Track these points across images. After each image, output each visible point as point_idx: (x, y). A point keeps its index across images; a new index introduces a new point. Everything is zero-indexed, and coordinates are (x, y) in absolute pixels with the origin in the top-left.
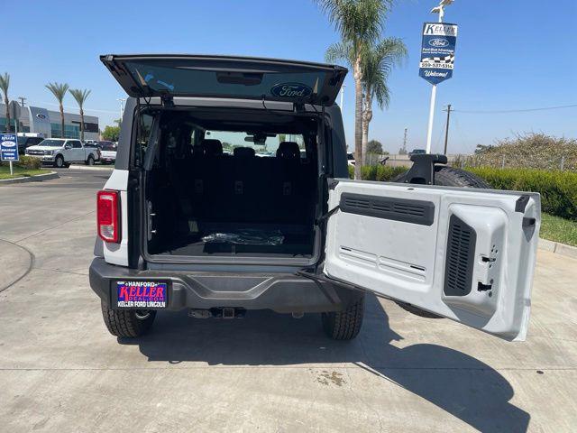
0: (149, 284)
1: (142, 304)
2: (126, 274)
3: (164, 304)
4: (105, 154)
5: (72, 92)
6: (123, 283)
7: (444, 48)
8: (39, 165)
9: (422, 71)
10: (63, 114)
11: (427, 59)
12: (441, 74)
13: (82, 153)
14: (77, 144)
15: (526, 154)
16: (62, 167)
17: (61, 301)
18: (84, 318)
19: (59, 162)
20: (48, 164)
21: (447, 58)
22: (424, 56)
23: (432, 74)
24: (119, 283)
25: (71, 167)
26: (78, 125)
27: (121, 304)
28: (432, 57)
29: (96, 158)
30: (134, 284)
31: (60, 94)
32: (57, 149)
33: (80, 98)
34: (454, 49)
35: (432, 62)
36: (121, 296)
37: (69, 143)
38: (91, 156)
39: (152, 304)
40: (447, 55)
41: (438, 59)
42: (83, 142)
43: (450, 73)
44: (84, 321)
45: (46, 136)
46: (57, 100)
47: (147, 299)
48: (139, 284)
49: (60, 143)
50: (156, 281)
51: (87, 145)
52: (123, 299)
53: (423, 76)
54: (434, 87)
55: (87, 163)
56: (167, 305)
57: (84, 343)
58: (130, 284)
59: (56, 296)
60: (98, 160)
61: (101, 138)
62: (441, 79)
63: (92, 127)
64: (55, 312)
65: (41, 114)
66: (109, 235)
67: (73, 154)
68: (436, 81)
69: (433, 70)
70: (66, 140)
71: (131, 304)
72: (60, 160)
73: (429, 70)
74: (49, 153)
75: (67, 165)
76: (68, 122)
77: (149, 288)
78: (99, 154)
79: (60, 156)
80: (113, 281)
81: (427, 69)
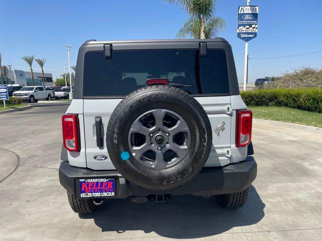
0: (102, 180)
1: (97, 195)
2: (85, 174)
3: (113, 194)
4: (57, 94)
5: (37, 60)
6: (83, 180)
7: (251, 20)
8: (21, 101)
9: (239, 35)
10: (32, 73)
11: (241, 27)
12: (250, 36)
13: (44, 94)
14: (41, 89)
15: (301, 80)
16: (33, 102)
17: (38, 189)
18: (54, 201)
19: (32, 99)
20: (25, 101)
21: (253, 26)
22: (239, 26)
23: (245, 36)
24: (81, 180)
25: (39, 102)
26: (41, 79)
27: (83, 195)
28: (244, 25)
29: (52, 96)
30: (91, 181)
31: (30, 62)
32: (31, 92)
33: (41, 64)
34: (257, 20)
35: (244, 29)
36: (83, 190)
37: (37, 88)
38: (49, 95)
39: (105, 194)
40: (253, 24)
41: (248, 27)
42: (45, 87)
43: (255, 34)
44: (54, 203)
45: (24, 85)
46: (29, 65)
47: (101, 191)
48: (95, 181)
49: (32, 89)
50: (107, 178)
51: (47, 89)
52: (84, 192)
53: (240, 37)
54: (247, 44)
55: (47, 99)
56: (115, 194)
57: (56, 220)
58: (89, 180)
59: (35, 184)
60: (53, 97)
61: (54, 85)
62: (250, 38)
63: (49, 79)
64: (34, 197)
65: (20, 74)
66: (72, 146)
67: (39, 95)
68: (247, 39)
69: (245, 33)
70: (35, 87)
71: (90, 195)
72: (32, 98)
73: (243, 33)
74: (26, 95)
75: (36, 101)
76: (35, 77)
77: (102, 183)
78: (54, 94)
79: (32, 96)
80: (76, 179)
81: (241, 33)
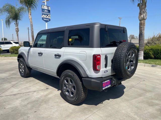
1: (107, 87)
3: (110, 86)
7: (48, 13)
11: (44, 15)
12: (48, 20)
21: (49, 16)
22: (43, 14)
24: (103, 82)
27: (103, 89)
34: (50, 13)
35: (45, 16)
36: (103, 86)
43: (50, 20)
53: (43, 20)
54: (46, 23)
68: (47, 21)
69: (46, 18)
73: (45, 18)
81: (44, 18)
